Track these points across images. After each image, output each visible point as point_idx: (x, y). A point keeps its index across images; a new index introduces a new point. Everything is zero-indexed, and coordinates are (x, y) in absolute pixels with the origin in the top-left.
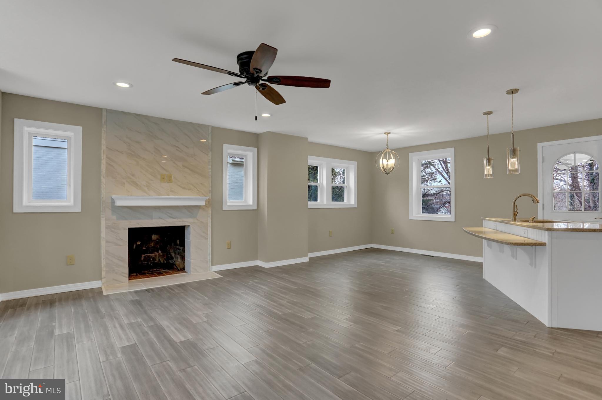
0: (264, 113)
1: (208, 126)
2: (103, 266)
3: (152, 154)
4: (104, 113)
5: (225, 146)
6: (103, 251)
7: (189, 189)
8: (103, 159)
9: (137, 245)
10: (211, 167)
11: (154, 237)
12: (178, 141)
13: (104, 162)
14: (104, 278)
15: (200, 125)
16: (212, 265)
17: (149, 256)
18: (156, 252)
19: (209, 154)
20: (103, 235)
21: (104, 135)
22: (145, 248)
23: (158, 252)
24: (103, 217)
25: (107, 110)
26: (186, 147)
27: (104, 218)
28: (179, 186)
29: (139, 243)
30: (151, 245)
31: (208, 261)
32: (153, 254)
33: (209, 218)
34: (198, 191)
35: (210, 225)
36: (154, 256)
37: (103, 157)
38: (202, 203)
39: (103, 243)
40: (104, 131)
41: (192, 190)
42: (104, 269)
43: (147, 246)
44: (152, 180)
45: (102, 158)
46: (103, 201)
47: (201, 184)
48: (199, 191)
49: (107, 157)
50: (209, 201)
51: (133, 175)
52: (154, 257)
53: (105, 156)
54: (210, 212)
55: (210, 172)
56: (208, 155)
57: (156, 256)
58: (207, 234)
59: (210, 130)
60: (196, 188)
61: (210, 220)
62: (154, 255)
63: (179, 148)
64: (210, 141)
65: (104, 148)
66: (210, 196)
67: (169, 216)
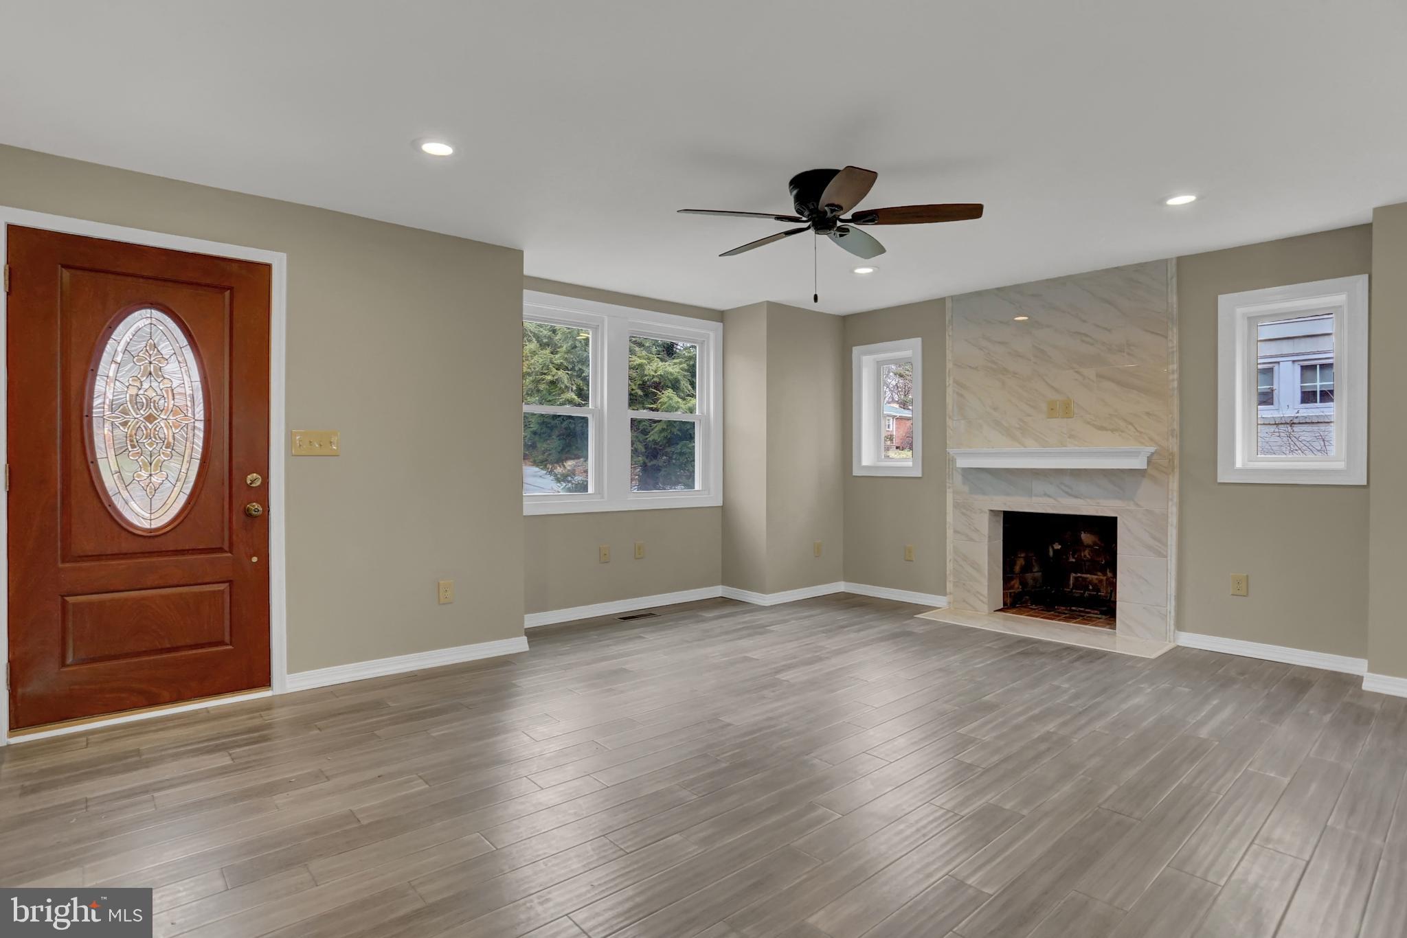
1: (1161, 264)
2: (948, 573)
3: (1030, 360)
4: (949, 304)
5: (1222, 299)
6: (949, 547)
7: (1112, 431)
8: (949, 385)
9: (1055, 551)
10: (1175, 367)
11: (1086, 538)
12: (1084, 321)
13: (950, 391)
14: (950, 594)
15: (1141, 268)
16: (1180, 626)
17: (1087, 578)
18: (1099, 574)
19: (1170, 333)
20: (950, 518)
21: (949, 342)
22: (1074, 560)
23: (1105, 574)
24: (949, 487)
25: (952, 297)
26: (1106, 329)
27: (951, 490)
28: (1089, 423)
29: (1057, 547)
30: (1085, 556)
31: (1166, 616)
32: (1096, 577)
33: (1170, 503)
34: (1137, 434)
35: (1173, 520)
36: (1097, 582)
38: (1139, 463)
39: (950, 533)
40: (949, 336)
41: (1122, 432)
42: (950, 578)
43: (1076, 556)
44: (1029, 416)
45: (947, 384)
46: (949, 460)
47: (1148, 414)
48: (1141, 433)
49: (956, 382)
50: (1171, 457)
51: (995, 409)
52: (1096, 584)
53: (951, 382)
54: (1174, 484)
55: (1173, 380)
56: (1166, 337)
57: (1101, 581)
58: (1165, 545)
59: (1172, 269)
60: (1131, 424)
61: (1173, 510)
62: (1097, 579)
63: (1086, 335)
64: (1174, 299)
65: (949, 365)
66: (1173, 445)
67: (1067, 493)
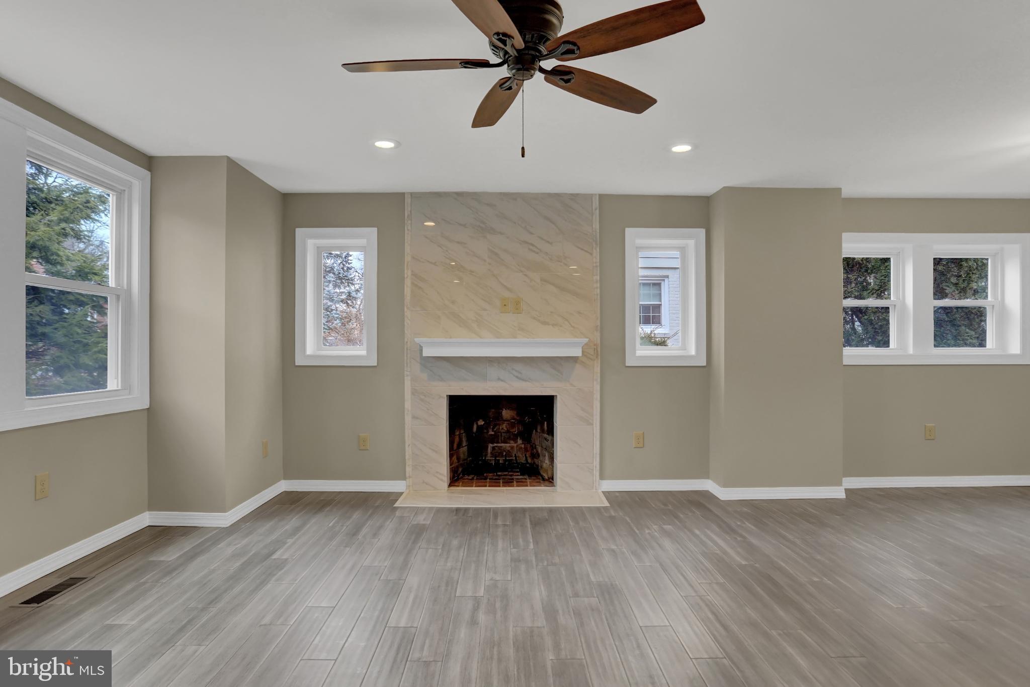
0: (675, 145)
1: (588, 197)
2: (407, 457)
3: (485, 261)
4: (408, 200)
5: (628, 231)
6: (408, 433)
7: (553, 325)
8: (407, 277)
9: (478, 427)
10: (598, 278)
11: (506, 414)
12: (531, 233)
13: (408, 283)
14: (410, 477)
15: (574, 197)
16: (602, 477)
17: (501, 447)
18: (512, 442)
19: (594, 251)
20: (408, 405)
21: (407, 238)
22: (493, 433)
23: (516, 442)
24: (407, 376)
25: (412, 194)
26: (548, 242)
27: (409, 378)
28: (534, 318)
29: (481, 423)
30: (502, 429)
31: (593, 470)
32: (508, 445)
33: (595, 382)
34: (572, 329)
35: (597, 396)
36: (509, 449)
37: (408, 273)
38: (577, 352)
39: (408, 419)
40: (408, 230)
41: (561, 326)
42: (409, 463)
43: (495, 429)
44: (485, 310)
45: (406, 276)
46: (407, 349)
47: (579, 313)
48: (573, 327)
49: (414, 275)
50: (595, 347)
51: (453, 302)
52: (508, 451)
53: (409, 273)
54: (598, 369)
55: (597, 288)
56: (591, 254)
57: (512, 448)
58: (592, 415)
59: (596, 203)
60: (567, 320)
61: (598, 387)
62: (510, 446)
63: (533, 245)
64: (596, 226)
65: (408, 258)
66: (596, 337)
67: (517, 377)
